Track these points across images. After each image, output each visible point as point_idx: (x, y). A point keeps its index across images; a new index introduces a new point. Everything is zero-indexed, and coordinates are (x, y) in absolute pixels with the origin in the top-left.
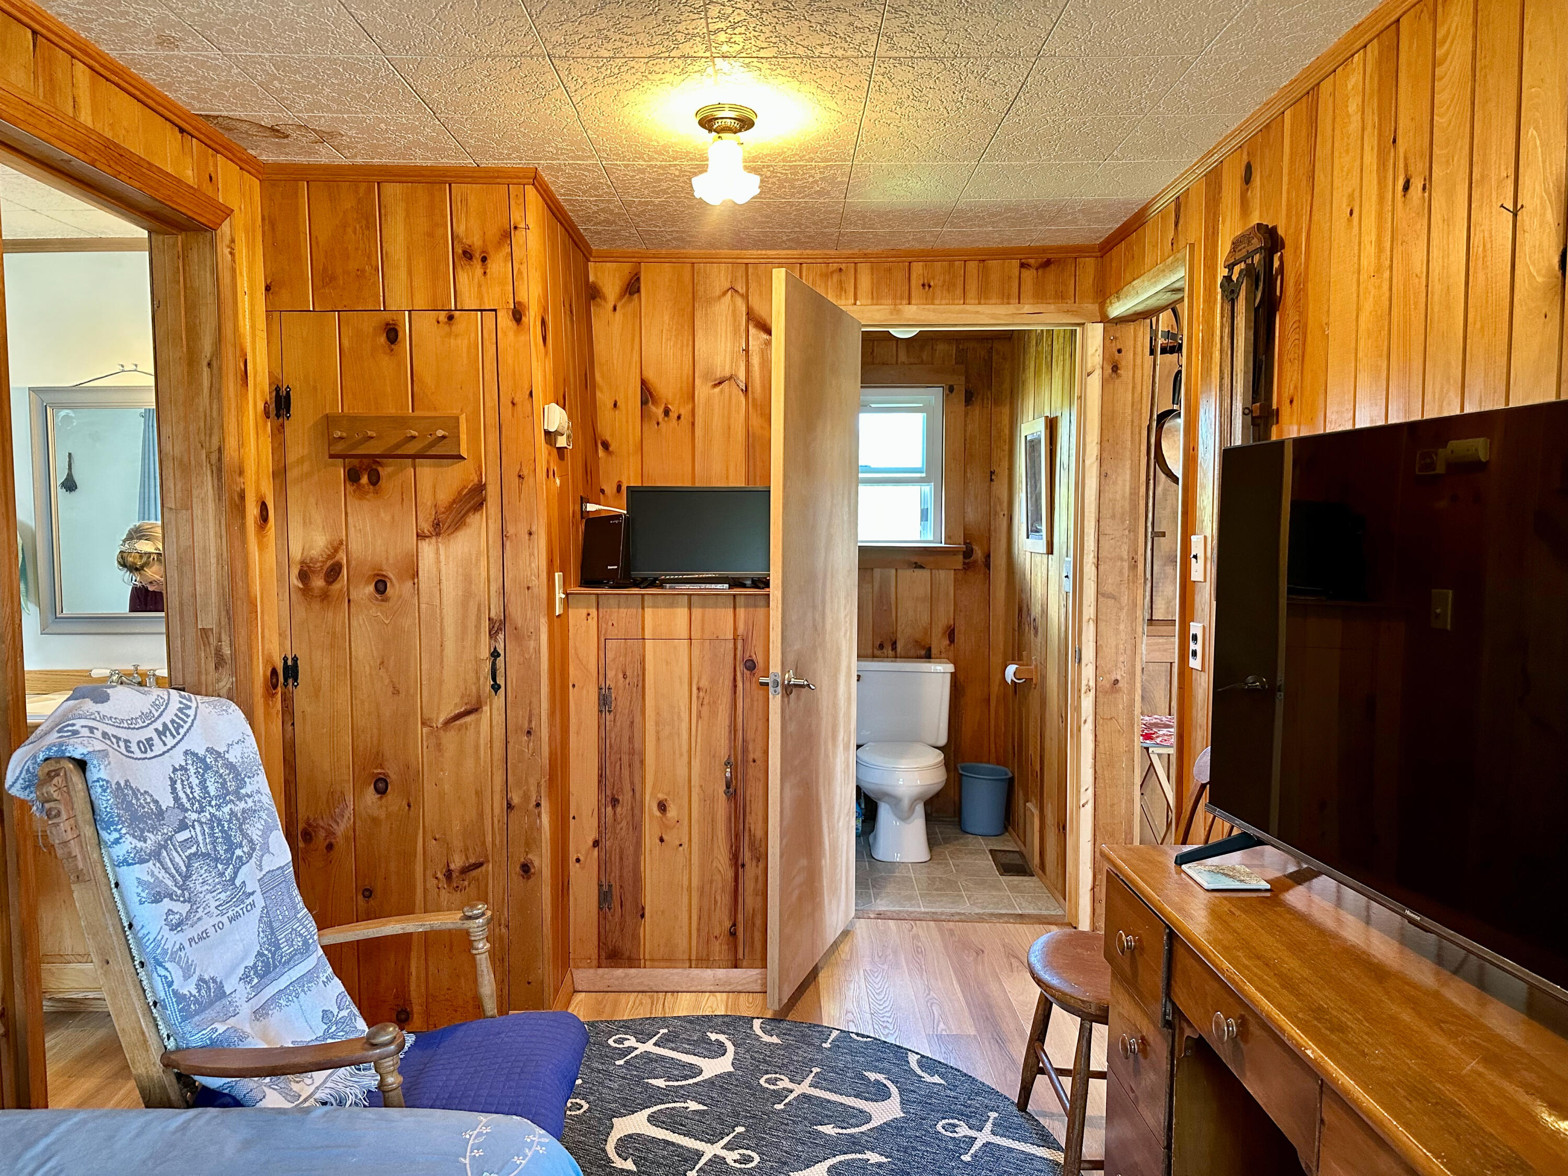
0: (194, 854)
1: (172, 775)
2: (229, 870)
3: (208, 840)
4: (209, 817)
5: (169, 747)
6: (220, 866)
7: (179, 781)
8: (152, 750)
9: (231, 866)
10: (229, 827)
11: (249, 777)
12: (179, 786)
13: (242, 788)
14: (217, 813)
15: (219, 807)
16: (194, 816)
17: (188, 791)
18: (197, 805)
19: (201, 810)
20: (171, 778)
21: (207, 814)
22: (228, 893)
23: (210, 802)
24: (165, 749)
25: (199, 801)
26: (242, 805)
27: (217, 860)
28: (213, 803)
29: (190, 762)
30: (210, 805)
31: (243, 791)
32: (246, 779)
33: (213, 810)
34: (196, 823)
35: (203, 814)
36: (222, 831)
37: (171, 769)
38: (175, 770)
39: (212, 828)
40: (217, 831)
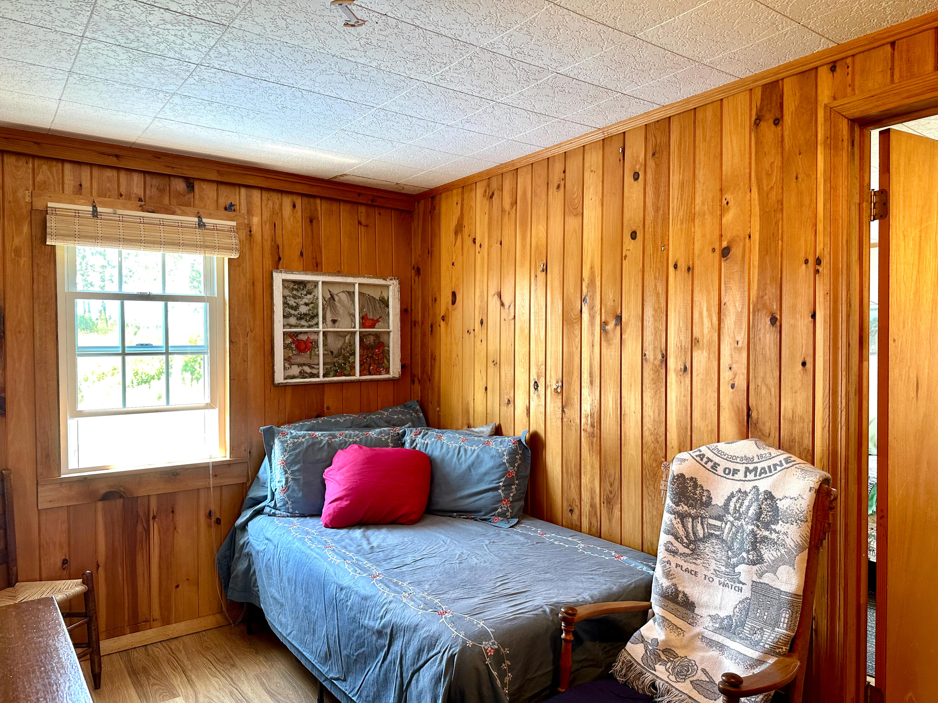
0: (717, 536)
1: (735, 493)
2: (735, 559)
3: (730, 535)
4: (739, 525)
5: (747, 479)
6: (730, 553)
7: (736, 498)
8: (733, 475)
9: (737, 558)
10: (746, 538)
11: (783, 521)
12: (734, 500)
13: (773, 524)
14: (745, 526)
15: (747, 523)
16: (731, 519)
17: (738, 505)
18: (737, 515)
19: (738, 519)
20: (732, 493)
21: (740, 523)
22: (728, 570)
23: (745, 518)
24: (744, 479)
25: (740, 514)
26: (767, 533)
27: (730, 549)
28: (746, 520)
29: (752, 492)
30: (744, 520)
31: (773, 527)
32: (780, 521)
33: (744, 523)
34: (729, 523)
35: (737, 521)
36: (742, 537)
37: (737, 490)
38: (740, 491)
39: (738, 532)
40: (739, 535)
